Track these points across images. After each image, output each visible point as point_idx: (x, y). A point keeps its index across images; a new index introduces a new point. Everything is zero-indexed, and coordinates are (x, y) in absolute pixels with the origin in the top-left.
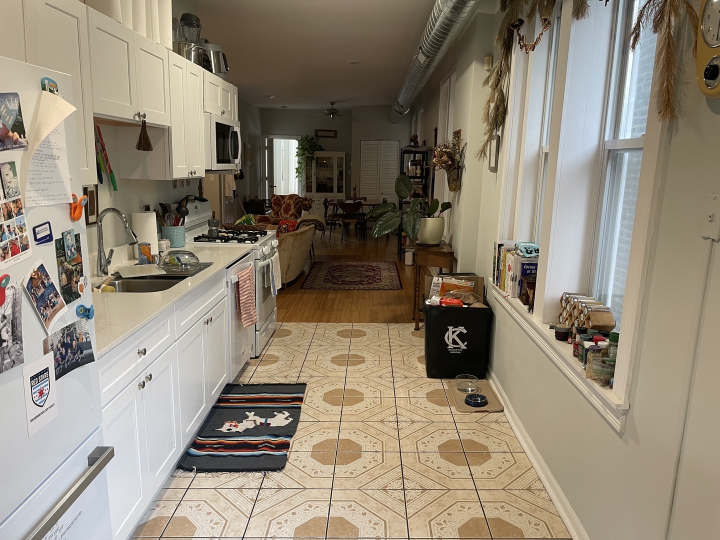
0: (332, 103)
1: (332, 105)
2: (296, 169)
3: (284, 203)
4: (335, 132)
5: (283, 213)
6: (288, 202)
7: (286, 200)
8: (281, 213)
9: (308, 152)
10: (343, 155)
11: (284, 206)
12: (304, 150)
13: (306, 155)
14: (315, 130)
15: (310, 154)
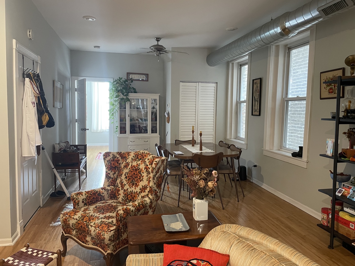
0: (158, 39)
1: (158, 41)
2: (109, 111)
3: (126, 166)
4: (147, 75)
5: (125, 182)
6: (135, 164)
7: (129, 160)
8: (121, 183)
9: (123, 94)
10: (157, 97)
11: (126, 171)
12: (118, 92)
13: (120, 97)
14: (127, 73)
15: (125, 95)
